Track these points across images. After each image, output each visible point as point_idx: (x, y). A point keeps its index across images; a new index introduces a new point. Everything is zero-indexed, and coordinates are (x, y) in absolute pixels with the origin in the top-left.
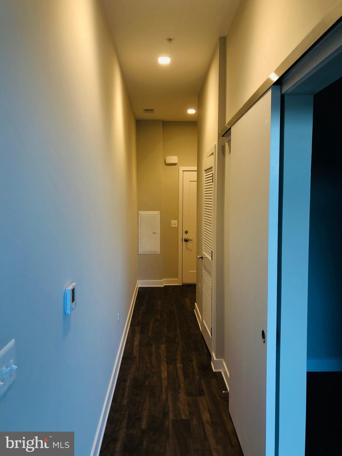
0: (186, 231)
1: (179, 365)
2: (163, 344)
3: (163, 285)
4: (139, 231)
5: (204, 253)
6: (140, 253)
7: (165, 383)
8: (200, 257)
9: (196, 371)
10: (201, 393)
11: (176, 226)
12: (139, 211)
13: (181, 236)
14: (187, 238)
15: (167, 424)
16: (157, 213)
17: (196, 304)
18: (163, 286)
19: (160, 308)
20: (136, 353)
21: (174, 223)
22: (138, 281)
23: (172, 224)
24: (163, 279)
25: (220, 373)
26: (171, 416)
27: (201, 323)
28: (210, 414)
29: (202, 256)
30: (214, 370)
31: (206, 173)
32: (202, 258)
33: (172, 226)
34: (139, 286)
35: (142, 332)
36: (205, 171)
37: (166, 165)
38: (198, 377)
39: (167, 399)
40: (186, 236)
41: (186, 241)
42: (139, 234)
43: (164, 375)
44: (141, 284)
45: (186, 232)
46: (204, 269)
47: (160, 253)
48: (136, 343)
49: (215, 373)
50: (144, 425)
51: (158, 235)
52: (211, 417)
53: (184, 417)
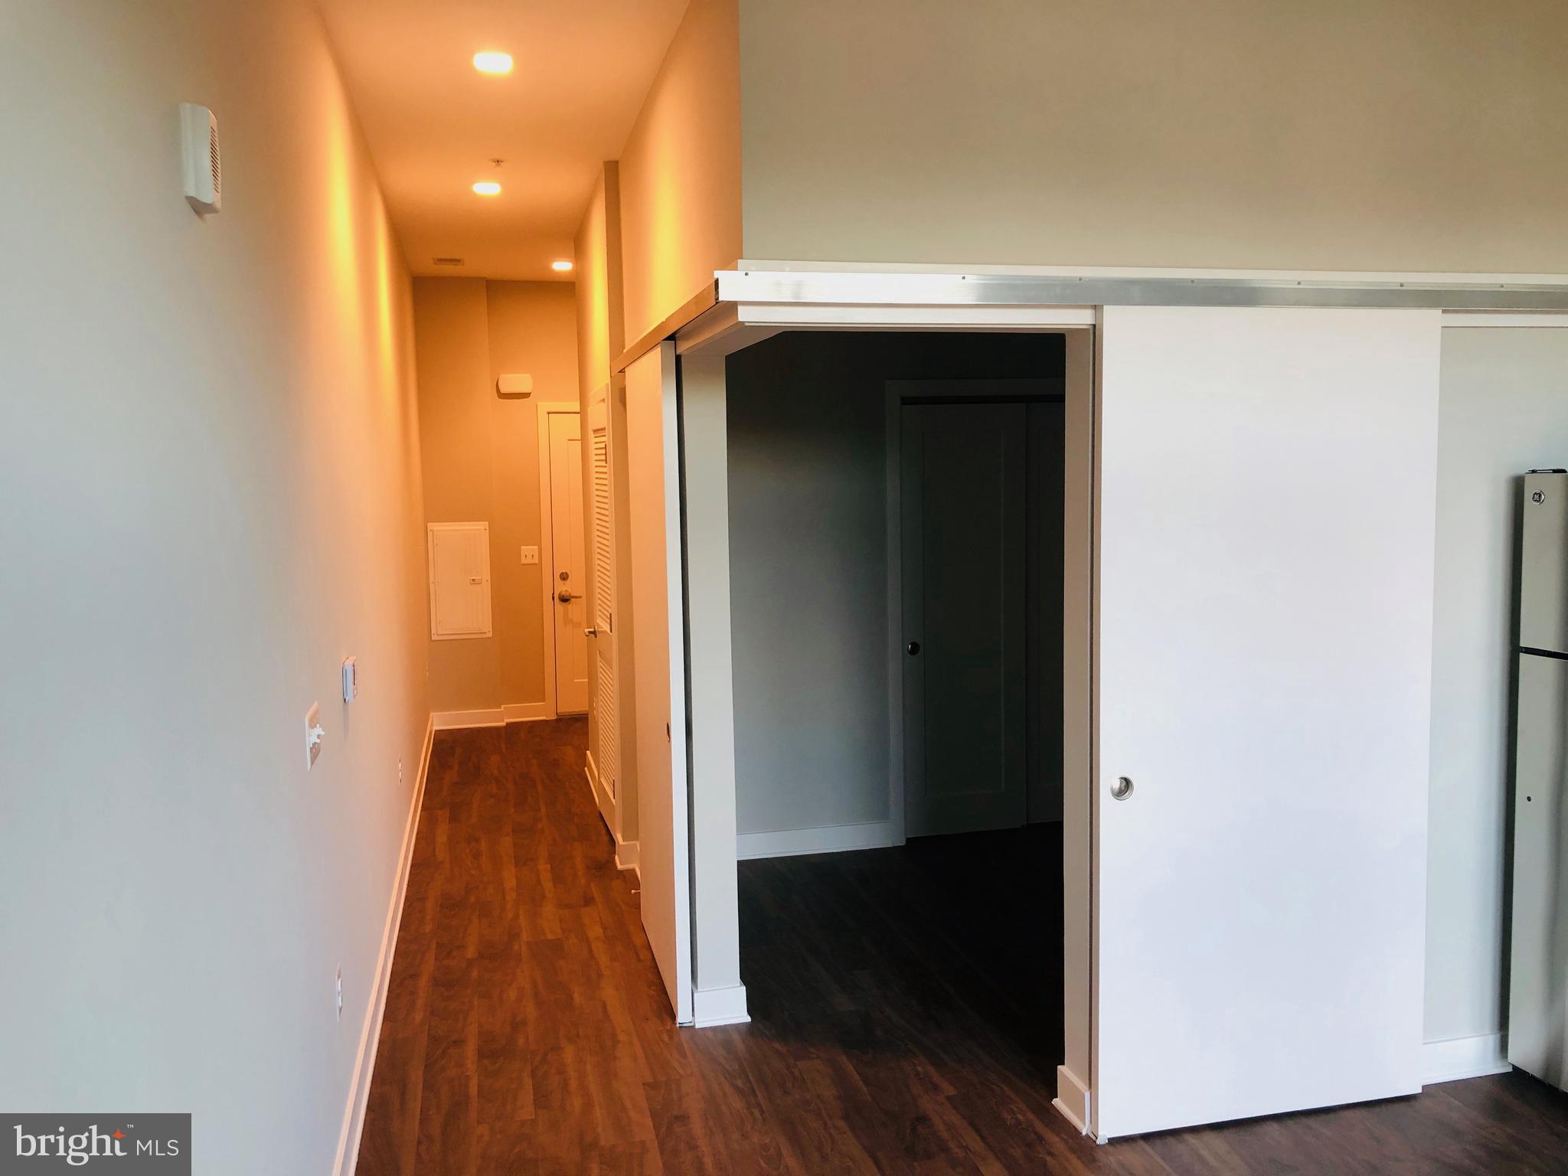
0: (562, 573)
1: (544, 867)
2: (508, 835)
3: (503, 721)
4: (431, 579)
5: (598, 621)
6: (434, 638)
7: (511, 896)
8: (590, 632)
9: (580, 873)
10: (588, 901)
11: (536, 561)
12: (429, 524)
13: (549, 587)
14: (566, 591)
15: (516, 947)
16: (481, 527)
17: (588, 752)
18: (503, 724)
19: (496, 772)
20: (442, 854)
21: (529, 553)
22: (431, 714)
23: (523, 557)
24: (502, 706)
25: (634, 870)
26: (525, 937)
27: (597, 784)
28: (605, 929)
29: (594, 628)
30: (620, 867)
31: (596, 437)
32: (594, 633)
33: (524, 561)
34: (436, 728)
35: (453, 819)
36: (595, 431)
37: (499, 396)
38: (583, 881)
39: (516, 917)
40: (562, 588)
41: (565, 600)
42: (432, 586)
43: (510, 882)
44: (441, 721)
45: (564, 577)
46: (599, 658)
47: (491, 635)
48: (441, 838)
49: (621, 872)
50: (471, 952)
51: (486, 588)
52: (604, 933)
53: (550, 936)
